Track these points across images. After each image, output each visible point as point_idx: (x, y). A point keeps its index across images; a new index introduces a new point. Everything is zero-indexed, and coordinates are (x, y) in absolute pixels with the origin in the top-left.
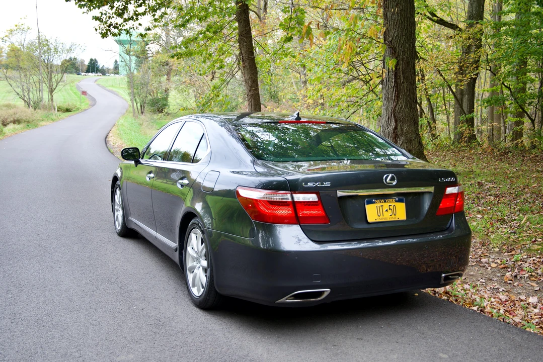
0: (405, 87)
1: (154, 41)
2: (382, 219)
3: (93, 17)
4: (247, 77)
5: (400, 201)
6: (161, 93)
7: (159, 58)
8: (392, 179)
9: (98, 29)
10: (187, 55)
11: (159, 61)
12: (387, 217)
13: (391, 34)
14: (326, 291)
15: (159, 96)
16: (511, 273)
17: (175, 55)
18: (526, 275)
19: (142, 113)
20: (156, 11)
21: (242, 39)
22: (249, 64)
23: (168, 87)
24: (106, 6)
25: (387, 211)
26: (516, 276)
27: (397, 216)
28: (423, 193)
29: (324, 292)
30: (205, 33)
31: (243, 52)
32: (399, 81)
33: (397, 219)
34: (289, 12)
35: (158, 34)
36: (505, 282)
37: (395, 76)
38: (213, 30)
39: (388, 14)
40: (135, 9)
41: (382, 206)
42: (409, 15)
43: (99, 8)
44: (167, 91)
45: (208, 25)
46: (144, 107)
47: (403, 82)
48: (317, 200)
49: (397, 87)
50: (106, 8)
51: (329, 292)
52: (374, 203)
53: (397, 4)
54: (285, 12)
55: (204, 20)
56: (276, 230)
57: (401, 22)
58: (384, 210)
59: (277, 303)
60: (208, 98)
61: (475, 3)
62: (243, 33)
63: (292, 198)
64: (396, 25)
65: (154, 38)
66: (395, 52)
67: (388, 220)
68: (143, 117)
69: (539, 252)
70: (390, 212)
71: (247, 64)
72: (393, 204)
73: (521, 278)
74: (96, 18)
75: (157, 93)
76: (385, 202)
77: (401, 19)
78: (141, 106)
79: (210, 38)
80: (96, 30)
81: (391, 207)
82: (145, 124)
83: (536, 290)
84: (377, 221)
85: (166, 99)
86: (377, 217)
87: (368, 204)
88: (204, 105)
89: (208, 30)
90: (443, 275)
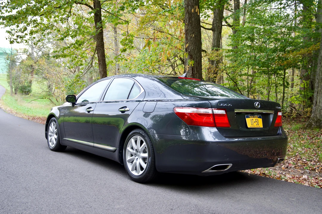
0: (197, 76)
1: (24, 53)
2: (253, 126)
3: (7, 31)
4: (101, 70)
5: (260, 117)
6: (27, 83)
7: (27, 63)
8: (258, 105)
9: (8, 38)
10: (63, 57)
11: (27, 65)
12: (255, 125)
13: (190, 48)
14: (230, 165)
15: (26, 84)
16: (284, 165)
17: (55, 56)
18: (293, 166)
19: (16, 93)
20: (44, 31)
21: (99, 48)
22: (102, 62)
23: (31, 79)
24: (14, 26)
25: (255, 122)
26: (287, 167)
27: (259, 125)
28: (270, 114)
29: (228, 165)
30: (74, 44)
31: (99, 56)
32: (194, 73)
33: (259, 127)
34: (125, 35)
35: (27, 49)
36: (283, 170)
37: (192, 70)
38: (79, 43)
39: (188, 37)
40: (31, 29)
41: (253, 119)
42: (199, 39)
43: (9, 27)
44: (31, 82)
45: (77, 40)
46: (17, 91)
47: (196, 74)
48: (225, 114)
49: (193, 76)
50: (14, 27)
51: (232, 165)
52: (249, 117)
53: (193, 32)
54: (123, 35)
55: (74, 37)
56: (202, 130)
57: (195, 42)
58: (254, 122)
59: (203, 173)
60: (73, 81)
61: (216, 40)
62: (99, 45)
63: (213, 111)
64: (192, 44)
65: (24, 51)
66: (192, 57)
67: (256, 127)
68: (16, 96)
69: (294, 155)
70: (256, 123)
71: (101, 62)
72: (257, 119)
73: (290, 168)
74: (9, 32)
75: (24, 83)
76: (254, 117)
77: (195, 40)
78: (15, 90)
79: (77, 48)
80: (7, 39)
81: (257, 120)
82: (19, 99)
83: (302, 173)
84: (251, 127)
85: (30, 86)
86: (251, 125)
87: (247, 118)
88: (70, 86)
89: (76, 43)
90: (279, 159)
